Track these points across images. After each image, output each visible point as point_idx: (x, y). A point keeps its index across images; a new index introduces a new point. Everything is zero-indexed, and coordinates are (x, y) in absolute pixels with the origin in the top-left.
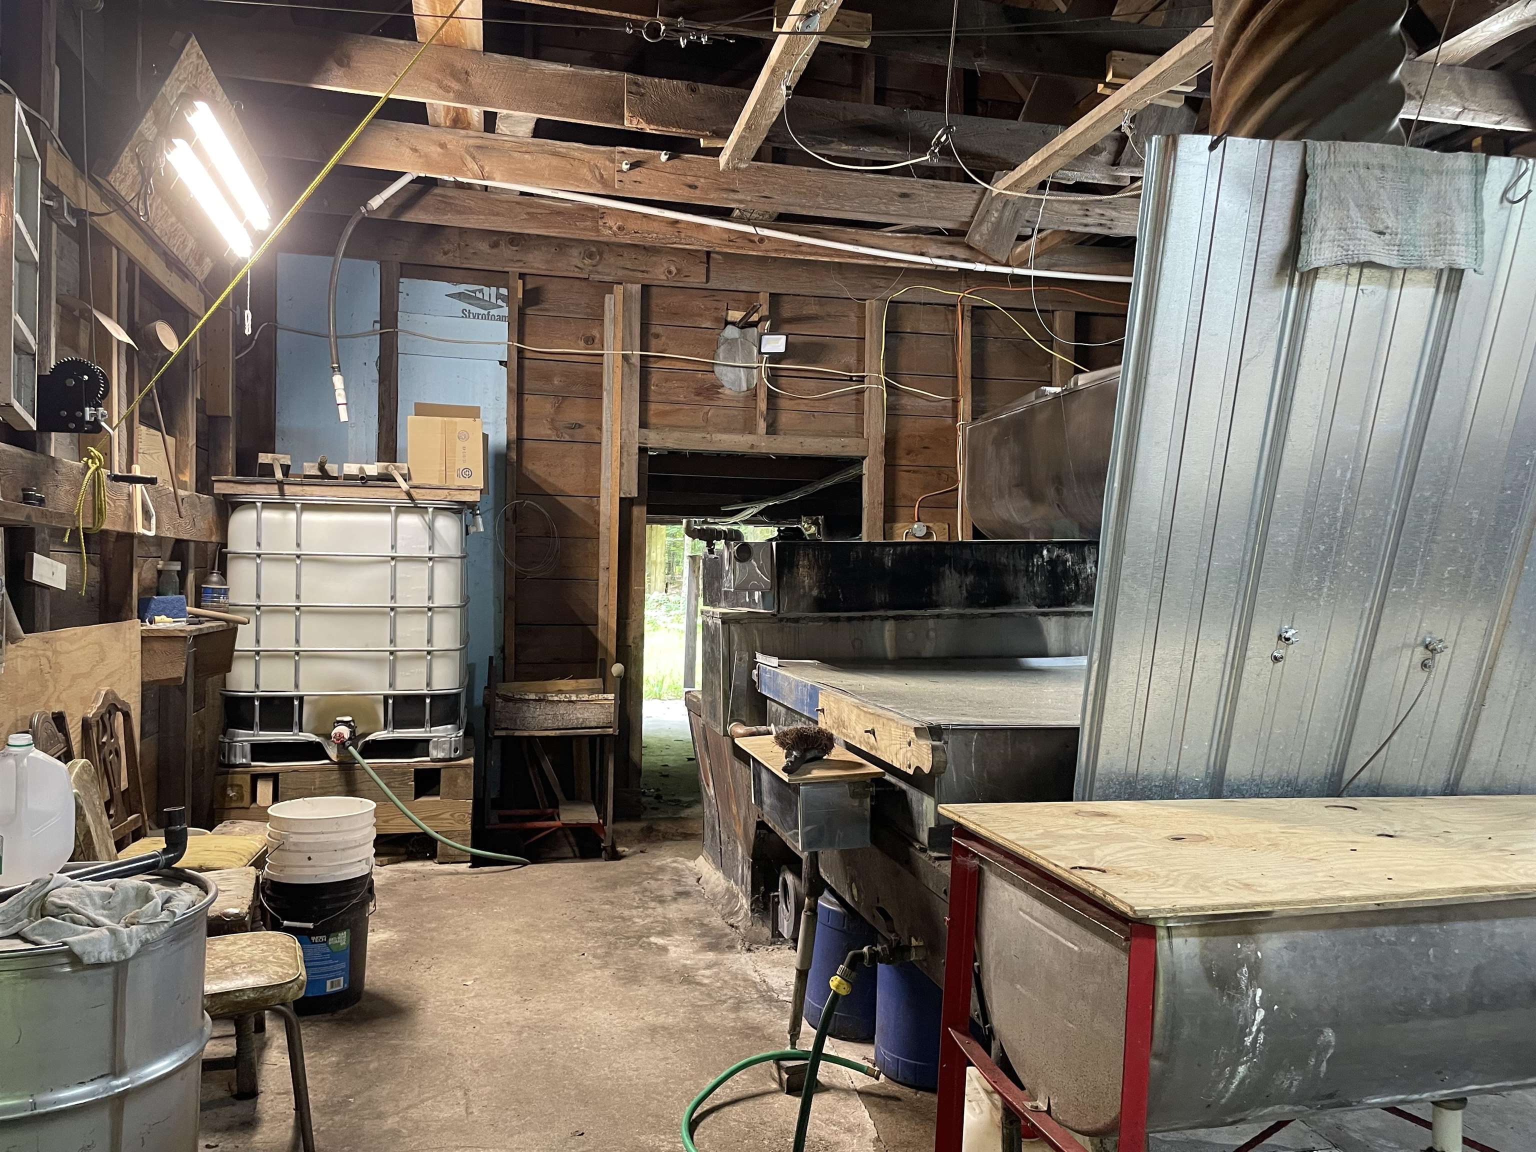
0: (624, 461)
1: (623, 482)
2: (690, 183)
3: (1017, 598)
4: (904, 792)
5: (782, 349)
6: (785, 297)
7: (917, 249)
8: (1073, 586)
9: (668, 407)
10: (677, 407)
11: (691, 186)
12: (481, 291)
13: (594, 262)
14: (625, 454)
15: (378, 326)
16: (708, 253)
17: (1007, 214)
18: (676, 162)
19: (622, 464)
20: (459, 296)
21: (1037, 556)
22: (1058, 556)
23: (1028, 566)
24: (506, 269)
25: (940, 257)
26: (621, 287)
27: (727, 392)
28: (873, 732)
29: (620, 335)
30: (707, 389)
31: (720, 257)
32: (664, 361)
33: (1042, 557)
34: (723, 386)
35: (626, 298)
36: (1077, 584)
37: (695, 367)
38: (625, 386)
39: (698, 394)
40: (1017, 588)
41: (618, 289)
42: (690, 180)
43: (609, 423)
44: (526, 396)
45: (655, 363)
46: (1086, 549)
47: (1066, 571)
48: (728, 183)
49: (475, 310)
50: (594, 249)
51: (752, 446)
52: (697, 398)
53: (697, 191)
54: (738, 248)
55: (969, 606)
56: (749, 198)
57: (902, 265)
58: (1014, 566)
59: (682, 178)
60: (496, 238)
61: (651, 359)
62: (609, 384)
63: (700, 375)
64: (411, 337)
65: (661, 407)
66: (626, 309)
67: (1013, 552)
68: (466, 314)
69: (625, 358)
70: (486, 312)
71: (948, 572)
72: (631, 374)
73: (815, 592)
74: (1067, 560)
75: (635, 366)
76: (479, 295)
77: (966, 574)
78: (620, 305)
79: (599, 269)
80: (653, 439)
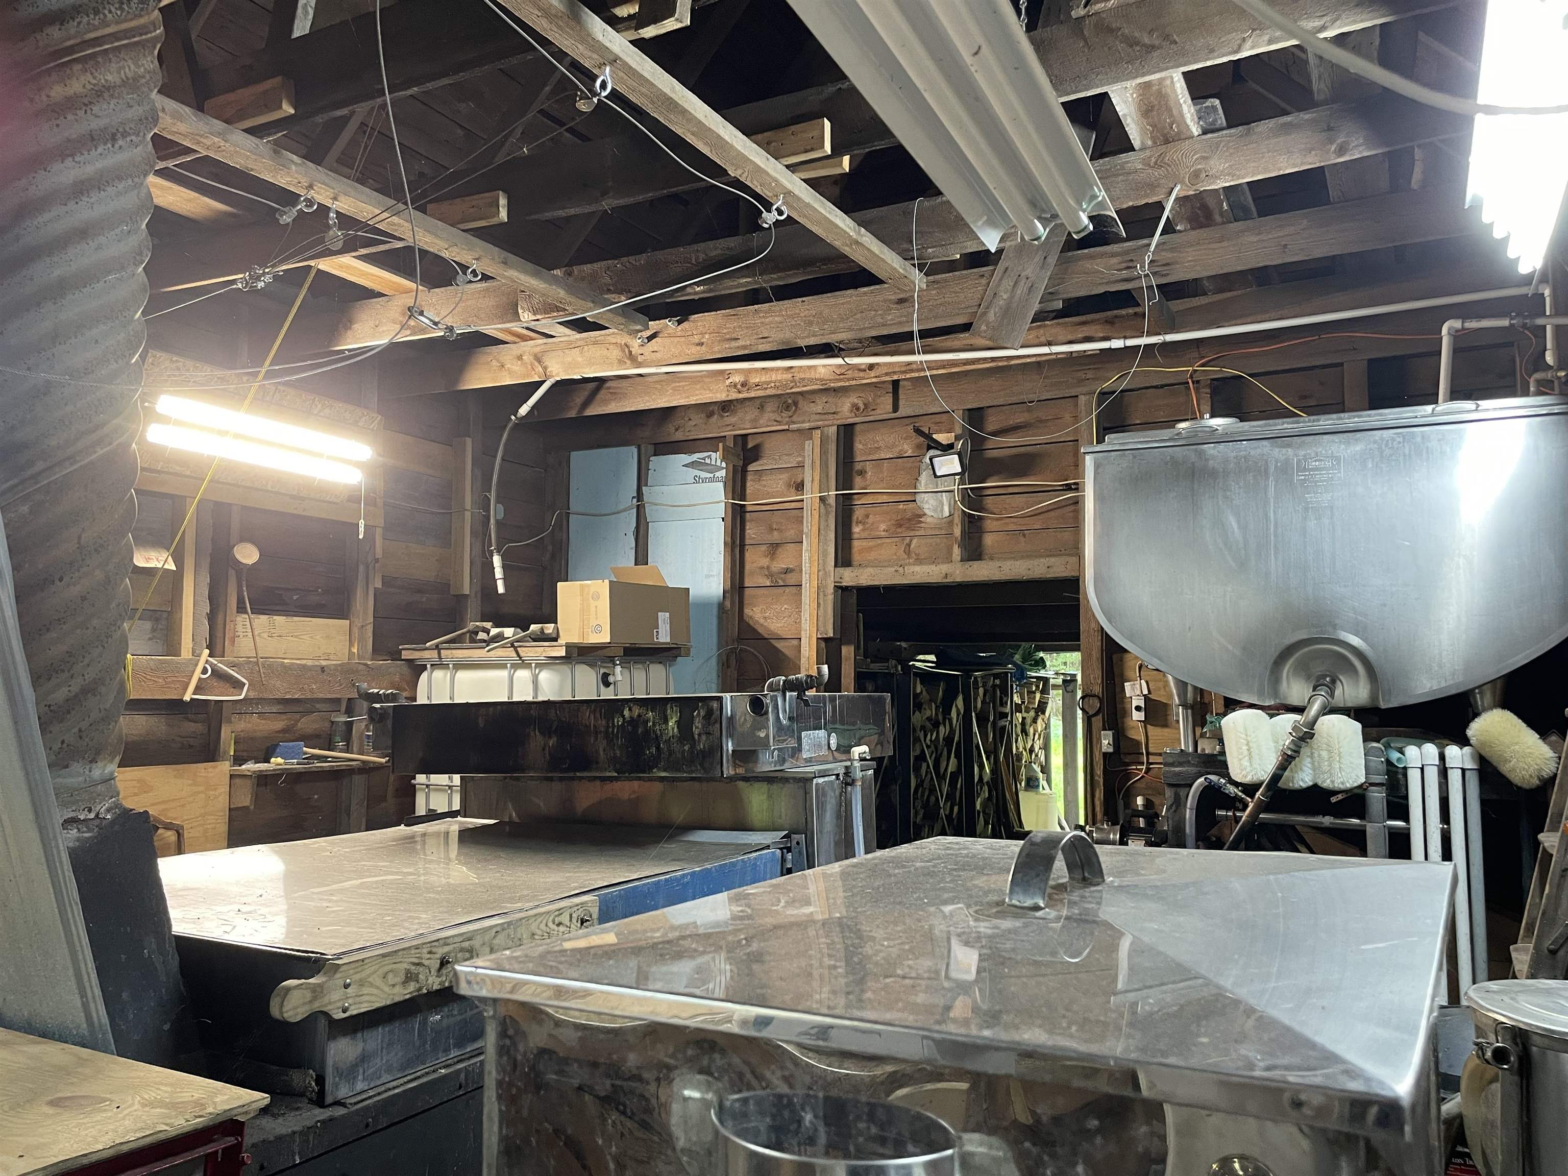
0: (820, 601)
1: (820, 623)
2: (697, 341)
3: (597, 763)
5: (956, 469)
6: (990, 410)
8: (654, 750)
9: (872, 543)
10: (879, 541)
11: (698, 344)
12: (709, 457)
13: (790, 413)
14: (821, 594)
15: (635, 500)
16: (896, 384)
17: (1019, 292)
18: (685, 325)
19: (819, 604)
20: (692, 465)
21: (618, 715)
22: (639, 716)
23: (608, 727)
24: (722, 434)
26: (819, 432)
27: (929, 520)
29: (817, 478)
30: (909, 520)
31: (909, 383)
32: (866, 496)
33: (623, 716)
34: (925, 514)
35: (824, 441)
36: (658, 748)
37: (897, 499)
38: (822, 527)
39: (901, 526)
40: (597, 752)
41: (817, 434)
42: (696, 339)
43: (808, 564)
44: (747, 547)
45: (859, 499)
46: (669, 706)
47: (647, 731)
48: (728, 333)
49: (704, 475)
50: (790, 401)
51: (946, 576)
52: (899, 530)
53: (704, 348)
55: (551, 772)
56: (748, 343)
58: (594, 726)
59: (690, 338)
60: (708, 409)
61: (855, 497)
62: (807, 527)
63: (901, 506)
64: (654, 507)
65: (865, 543)
66: (824, 452)
67: (595, 711)
68: (697, 479)
69: (822, 499)
70: (712, 475)
71: (532, 734)
72: (827, 513)
74: (648, 721)
75: (831, 506)
76: (708, 461)
77: (550, 737)
78: (817, 450)
79: (795, 418)
80: (850, 577)
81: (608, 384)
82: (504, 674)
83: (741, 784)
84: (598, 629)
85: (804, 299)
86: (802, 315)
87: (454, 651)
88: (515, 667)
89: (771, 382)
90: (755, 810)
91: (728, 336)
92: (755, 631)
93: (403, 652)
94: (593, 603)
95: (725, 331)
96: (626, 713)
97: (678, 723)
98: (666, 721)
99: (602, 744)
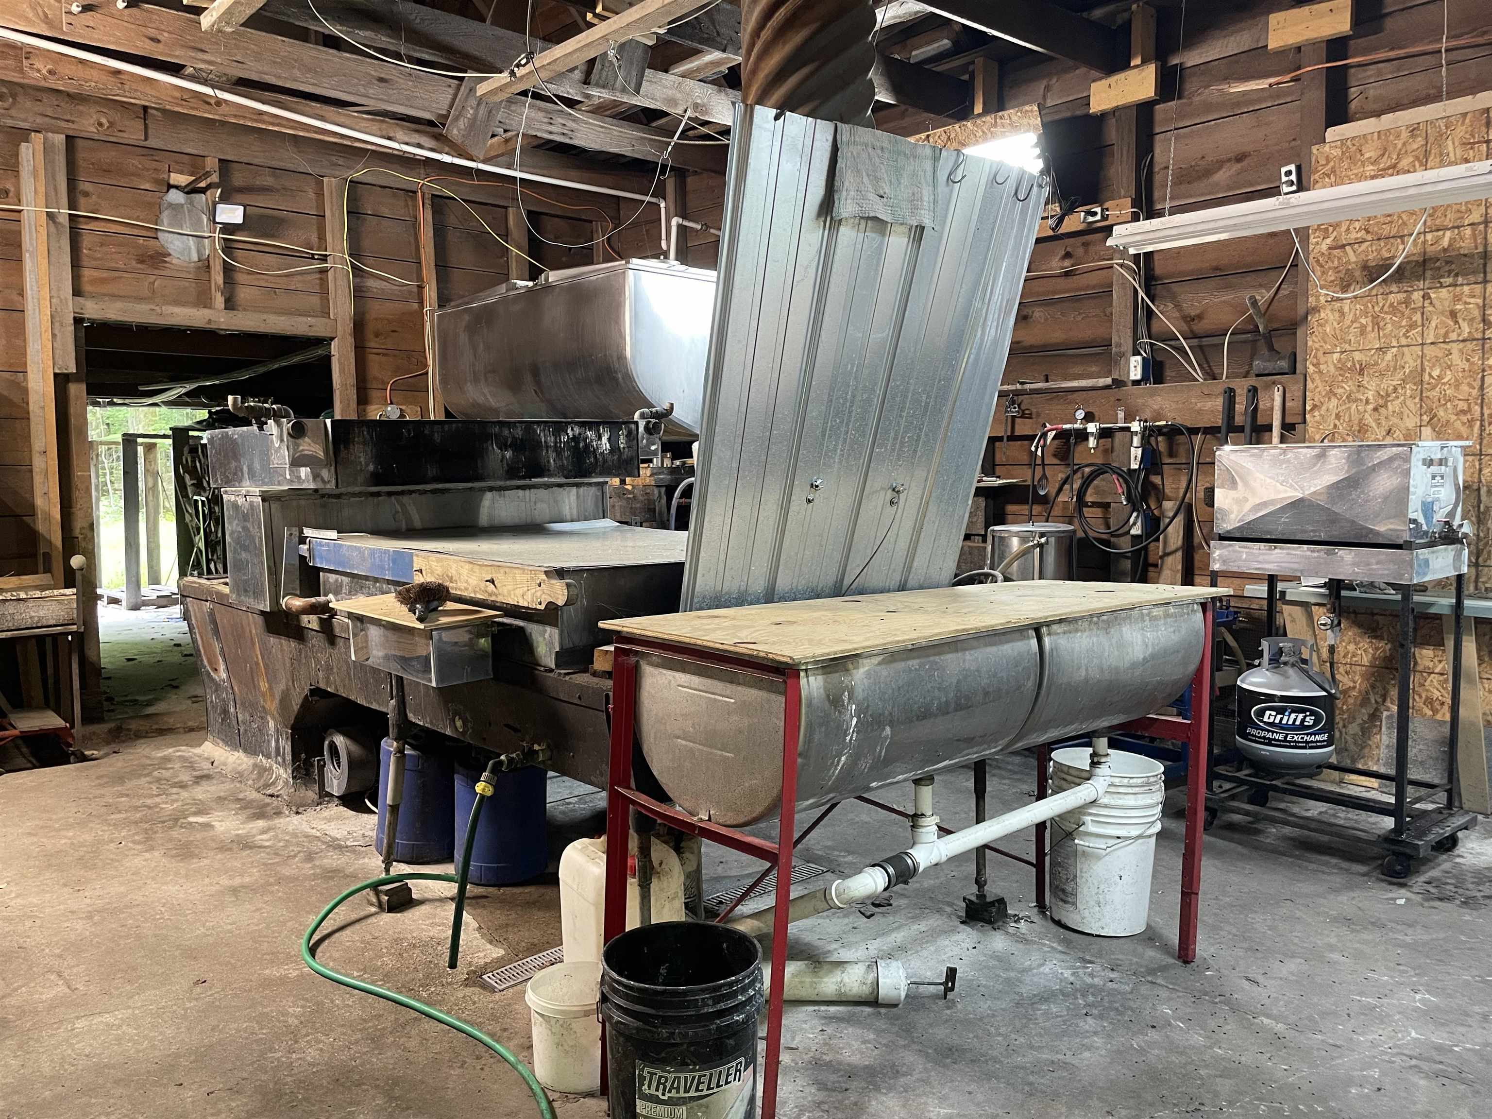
0: (56, 332)
1: (57, 356)
2: (152, 35)
3: (549, 470)
4: (522, 629)
5: (240, 220)
6: (235, 165)
7: (384, 133)
8: (592, 460)
9: (105, 274)
10: (117, 274)
11: (152, 39)
13: (6, 105)
14: (57, 325)
16: (145, 110)
17: (481, 112)
18: (134, 11)
19: (54, 335)
21: (563, 434)
22: (579, 433)
25: (407, 144)
26: (41, 136)
27: (175, 261)
28: (492, 581)
29: (42, 190)
30: (151, 257)
31: (160, 114)
32: (97, 223)
33: (567, 434)
34: (170, 255)
35: (48, 149)
36: (595, 457)
37: (136, 232)
38: (52, 249)
39: (142, 262)
40: (549, 462)
41: (37, 139)
42: (152, 32)
43: (35, 288)
45: (87, 224)
46: (601, 427)
47: (586, 446)
48: (194, 41)
51: (210, 321)
52: (140, 266)
53: (161, 46)
54: (192, 108)
56: (219, 60)
57: (369, 147)
58: (545, 441)
59: (141, 28)
61: (81, 219)
62: (32, 244)
63: (141, 241)
65: (96, 274)
66: (49, 161)
67: (544, 429)
69: (50, 215)
71: (490, 447)
72: (59, 233)
73: (371, 468)
74: (587, 437)
75: (63, 226)
77: (506, 449)
78: (40, 156)
79: (13, 112)
80: (94, 310)
96: (569, 431)
97: (609, 439)
98: (600, 438)
99: (552, 455)
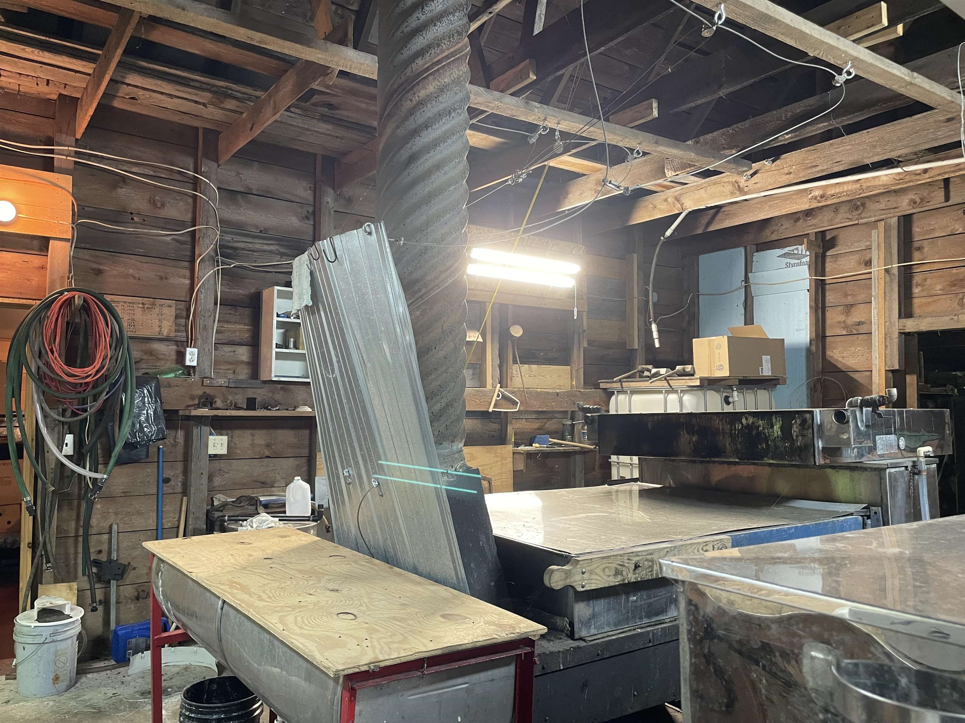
0: (888, 344)
1: (887, 359)
2: (787, 172)
3: (725, 452)
8: (764, 445)
9: (930, 299)
10: (936, 298)
11: (788, 174)
12: (797, 249)
13: (859, 212)
14: (888, 339)
15: (743, 283)
16: (947, 181)
18: (778, 162)
19: (886, 347)
20: (784, 255)
21: (738, 422)
22: (753, 423)
23: (731, 430)
24: (806, 232)
29: (882, 256)
30: (961, 280)
31: (958, 179)
32: (924, 266)
33: (742, 423)
35: (887, 229)
36: (767, 444)
38: (887, 291)
39: (955, 285)
40: (725, 445)
41: (882, 224)
42: (786, 170)
43: (876, 318)
44: (827, 308)
45: (918, 268)
46: (774, 417)
47: (759, 433)
48: (810, 163)
49: (793, 261)
50: (859, 203)
52: (954, 288)
55: (695, 457)
58: (722, 429)
60: (795, 217)
61: (914, 267)
62: (875, 291)
63: (954, 271)
64: (757, 286)
65: (923, 300)
66: (887, 237)
67: (722, 420)
68: (788, 265)
69: (887, 271)
70: (799, 261)
71: (682, 433)
72: (891, 281)
74: (759, 426)
75: (894, 275)
76: (796, 252)
77: (693, 435)
78: (882, 235)
79: (863, 215)
80: (911, 325)
81: (723, 209)
82: (661, 397)
83: (829, 471)
84: (721, 368)
85: (869, 130)
86: (867, 142)
87: (630, 383)
88: (668, 392)
89: (843, 192)
90: (840, 488)
91: (810, 165)
92: (835, 366)
93: (601, 384)
94: (717, 351)
95: (807, 162)
96: (744, 421)
97: (782, 428)
98: (772, 427)
